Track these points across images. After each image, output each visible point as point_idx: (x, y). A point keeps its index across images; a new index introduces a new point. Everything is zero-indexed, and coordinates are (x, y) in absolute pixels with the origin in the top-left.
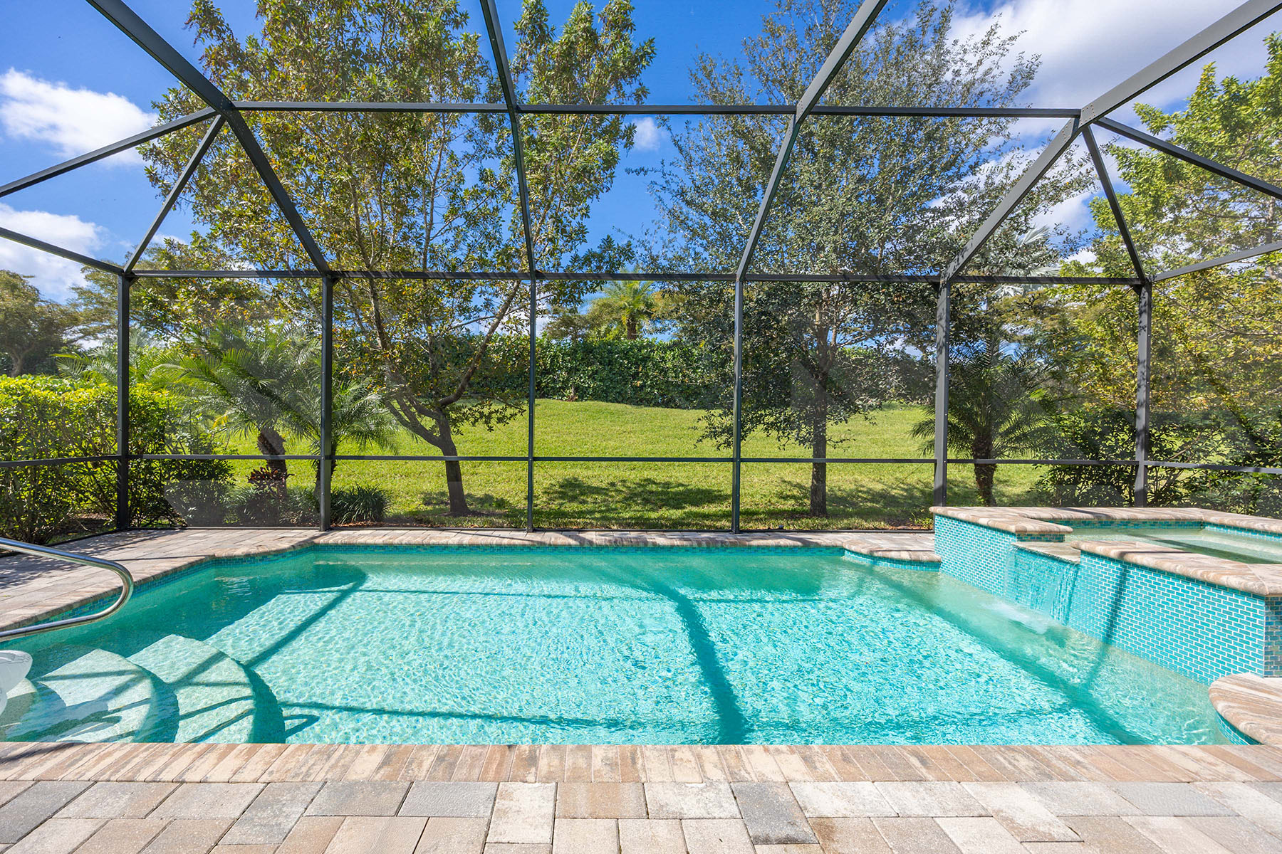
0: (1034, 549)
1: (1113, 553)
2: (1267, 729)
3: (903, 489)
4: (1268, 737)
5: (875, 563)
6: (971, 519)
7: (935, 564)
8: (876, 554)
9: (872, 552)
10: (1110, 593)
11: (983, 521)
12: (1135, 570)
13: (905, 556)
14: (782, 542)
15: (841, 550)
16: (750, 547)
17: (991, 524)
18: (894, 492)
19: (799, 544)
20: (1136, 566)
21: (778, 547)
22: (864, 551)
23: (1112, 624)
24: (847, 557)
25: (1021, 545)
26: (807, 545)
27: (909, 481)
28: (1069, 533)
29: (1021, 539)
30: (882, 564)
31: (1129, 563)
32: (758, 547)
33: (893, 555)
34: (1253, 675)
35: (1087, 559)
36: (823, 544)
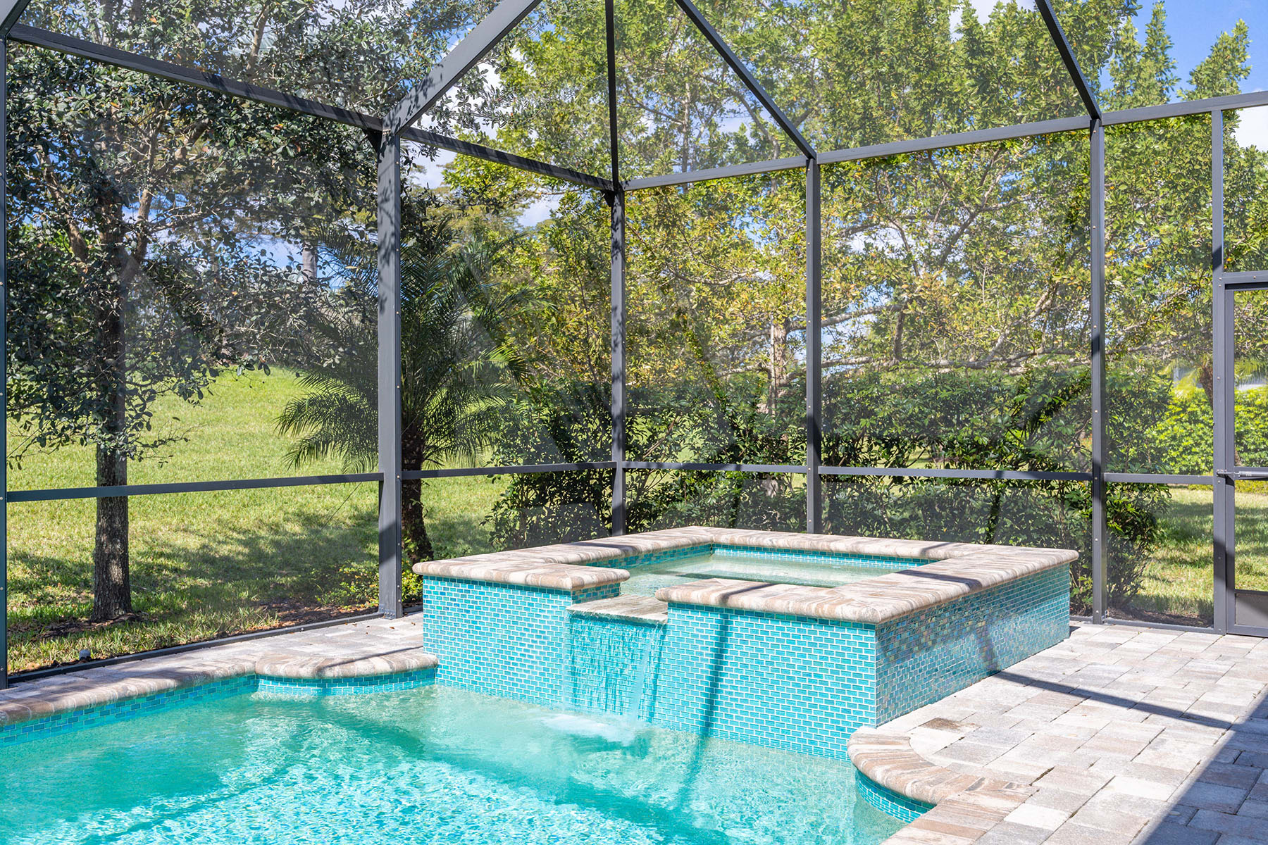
0: (603, 612)
1: (713, 600)
2: (930, 784)
3: (240, 542)
4: (934, 792)
5: (326, 692)
6: (494, 576)
7: (428, 672)
8: (329, 673)
9: (320, 670)
10: (708, 658)
11: (517, 578)
12: (739, 619)
13: (381, 666)
14: (133, 686)
15: (251, 679)
16: (59, 714)
17: (531, 580)
18: (224, 550)
19: (170, 683)
20: (740, 612)
21: (123, 700)
22: (306, 672)
23: (711, 705)
24: (266, 691)
25: (583, 608)
26: (187, 682)
27: (243, 523)
28: (626, 579)
29: (577, 601)
30: (342, 691)
31: (729, 610)
32: (81, 709)
33: (361, 668)
34: (867, 728)
35: (676, 614)
36: (219, 673)
